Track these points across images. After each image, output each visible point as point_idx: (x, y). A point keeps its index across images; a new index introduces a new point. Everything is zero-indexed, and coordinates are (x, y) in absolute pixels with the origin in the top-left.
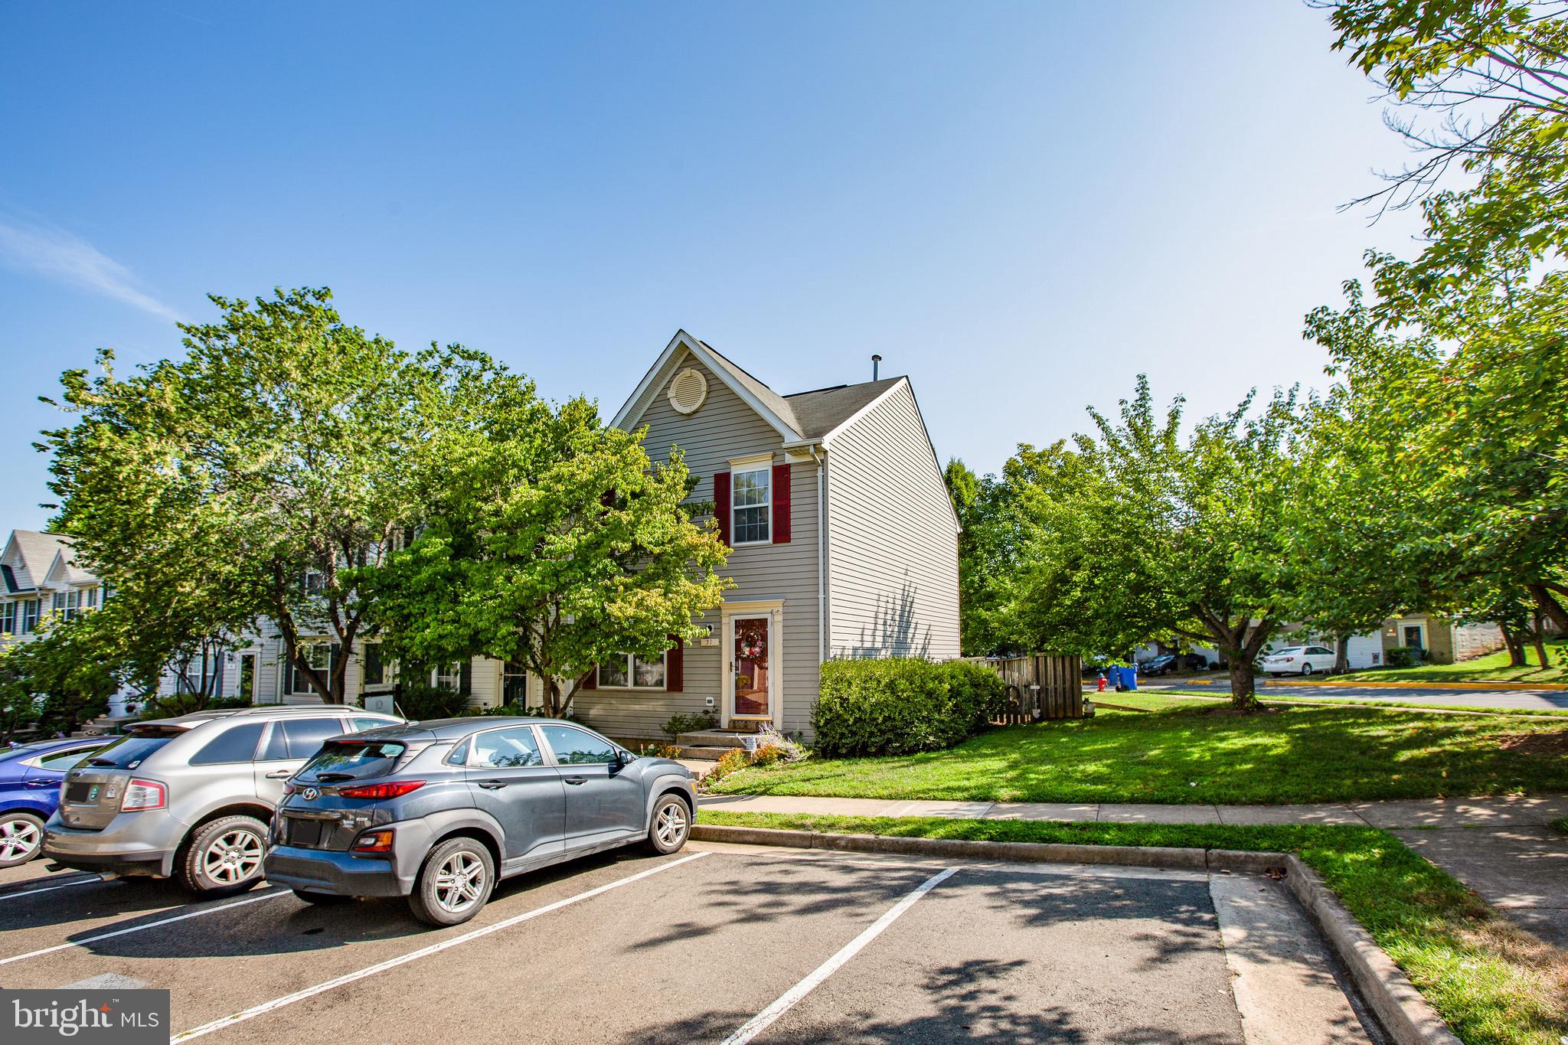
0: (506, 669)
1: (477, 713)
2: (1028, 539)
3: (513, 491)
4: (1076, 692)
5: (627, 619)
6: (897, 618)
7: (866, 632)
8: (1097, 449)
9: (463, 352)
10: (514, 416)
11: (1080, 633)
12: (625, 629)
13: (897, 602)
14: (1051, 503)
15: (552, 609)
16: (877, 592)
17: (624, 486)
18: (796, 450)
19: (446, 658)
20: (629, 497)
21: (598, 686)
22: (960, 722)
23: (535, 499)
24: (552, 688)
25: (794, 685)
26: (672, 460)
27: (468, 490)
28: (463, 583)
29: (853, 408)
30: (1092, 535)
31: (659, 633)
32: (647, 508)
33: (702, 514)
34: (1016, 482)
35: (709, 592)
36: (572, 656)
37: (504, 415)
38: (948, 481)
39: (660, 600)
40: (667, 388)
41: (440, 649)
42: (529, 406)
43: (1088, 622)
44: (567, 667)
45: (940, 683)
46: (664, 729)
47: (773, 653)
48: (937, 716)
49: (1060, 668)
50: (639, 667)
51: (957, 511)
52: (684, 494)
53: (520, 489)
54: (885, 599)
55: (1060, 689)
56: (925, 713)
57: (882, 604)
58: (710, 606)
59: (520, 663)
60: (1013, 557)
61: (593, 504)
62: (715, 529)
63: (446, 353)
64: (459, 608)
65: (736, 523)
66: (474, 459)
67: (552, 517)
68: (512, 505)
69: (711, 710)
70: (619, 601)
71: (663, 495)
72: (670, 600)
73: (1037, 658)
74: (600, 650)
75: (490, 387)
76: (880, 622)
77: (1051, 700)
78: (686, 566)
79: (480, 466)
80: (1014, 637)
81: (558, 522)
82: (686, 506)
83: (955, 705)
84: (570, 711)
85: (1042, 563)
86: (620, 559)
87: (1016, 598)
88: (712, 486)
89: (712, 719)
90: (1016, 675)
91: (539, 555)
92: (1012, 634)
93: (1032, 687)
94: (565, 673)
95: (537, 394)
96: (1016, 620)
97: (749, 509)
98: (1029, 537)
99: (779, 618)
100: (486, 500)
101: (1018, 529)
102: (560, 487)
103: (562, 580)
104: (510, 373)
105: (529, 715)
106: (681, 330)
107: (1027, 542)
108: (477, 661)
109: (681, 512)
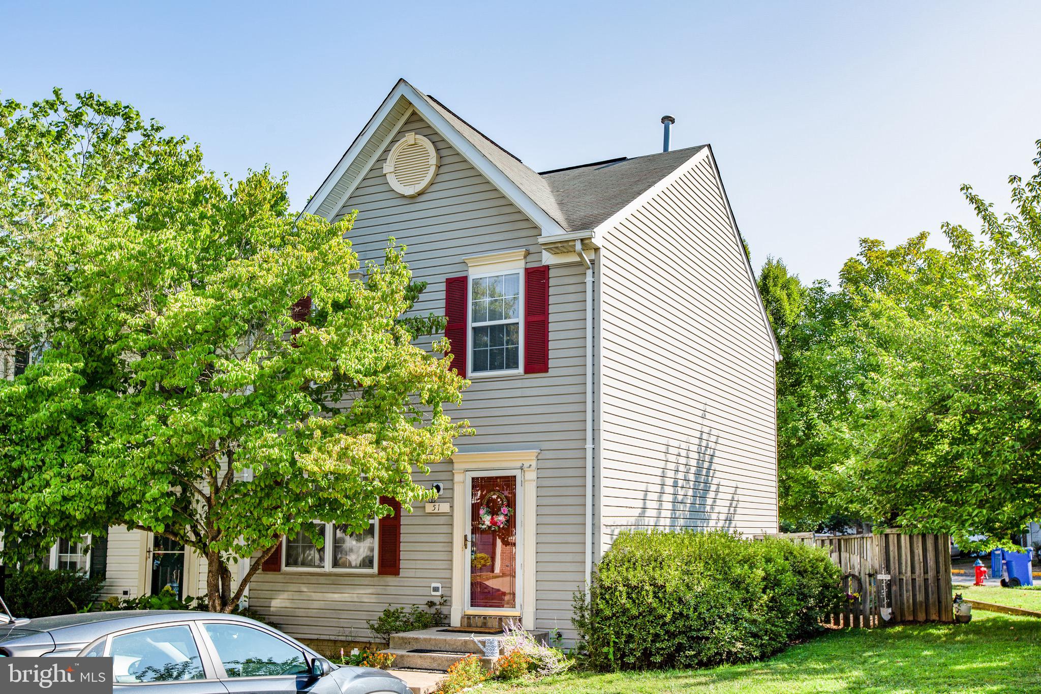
0: (157, 544)
1: (113, 606)
2: (874, 370)
3: (170, 297)
4: (943, 583)
5: (326, 475)
6: (692, 477)
7: (650, 496)
8: (976, 244)
9: (100, 104)
10: (171, 195)
11: (949, 502)
12: (322, 489)
13: (692, 455)
14: (907, 321)
15: (223, 461)
16: (664, 441)
17: (323, 294)
18: (557, 247)
19: (71, 529)
20: (330, 310)
21: (284, 568)
22: (780, 622)
23: (202, 309)
24: (220, 571)
25: (551, 567)
26: (388, 259)
27: (108, 295)
28: (99, 425)
29: (636, 189)
30: (967, 366)
31: (368, 495)
32: (354, 323)
33: (430, 333)
34: (858, 291)
35: (438, 439)
36: (248, 526)
37: (158, 194)
38: (764, 290)
39: (370, 449)
40: (382, 159)
41: (64, 516)
42: (193, 182)
43: (959, 486)
44: (241, 541)
45: (751, 568)
46: (372, 627)
47: (523, 525)
48: (747, 614)
49: (919, 551)
50: (342, 540)
51: (775, 332)
52: (404, 306)
53: (181, 295)
54: (676, 451)
55: (919, 581)
56: (730, 610)
57: (672, 458)
58: (439, 458)
59: (176, 535)
60: (852, 395)
61: (281, 318)
62: (446, 354)
63: (74, 104)
64: (94, 460)
65: (475, 345)
66: (116, 254)
67: (225, 336)
68: (169, 318)
69: (437, 600)
70: (314, 450)
71: (377, 307)
72: (384, 449)
73: (887, 536)
74: (288, 518)
75: (137, 154)
76: (670, 482)
77: (907, 596)
78: (407, 404)
79: (125, 264)
80: (854, 507)
81: (233, 342)
82: (407, 321)
83: (773, 600)
84: (243, 603)
85: (893, 404)
86: (317, 394)
87: (857, 452)
88: (443, 295)
89: (438, 613)
90: (856, 559)
91: (206, 388)
92: (852, 502)
93: (879, 577)
94: (238, 549)
95: (206, 165)
96: (856, 481)
97: (493, 328)
98: (876, 368)
99: (531, 475)
100: (132, 310)
101: (860, 356)
102: (236, 294)
103: (237, 421)
104: (165, 135)
105: (186, 608)
106: (401, 79)
107: (872, 374)
108: (117, 534)
109: (402, 331)
